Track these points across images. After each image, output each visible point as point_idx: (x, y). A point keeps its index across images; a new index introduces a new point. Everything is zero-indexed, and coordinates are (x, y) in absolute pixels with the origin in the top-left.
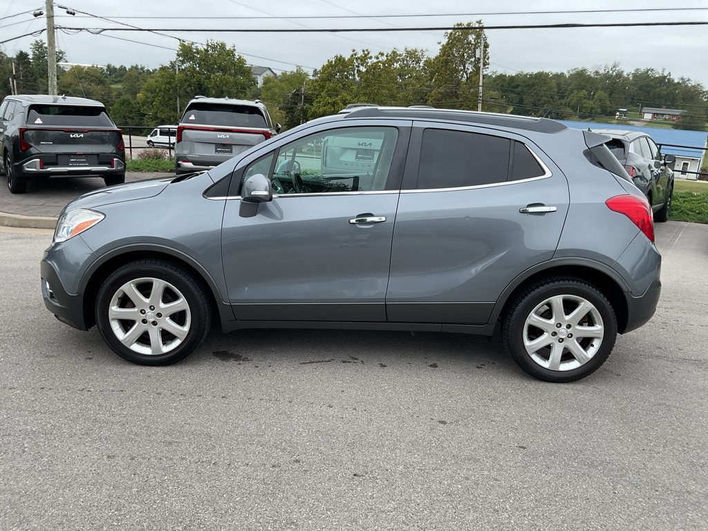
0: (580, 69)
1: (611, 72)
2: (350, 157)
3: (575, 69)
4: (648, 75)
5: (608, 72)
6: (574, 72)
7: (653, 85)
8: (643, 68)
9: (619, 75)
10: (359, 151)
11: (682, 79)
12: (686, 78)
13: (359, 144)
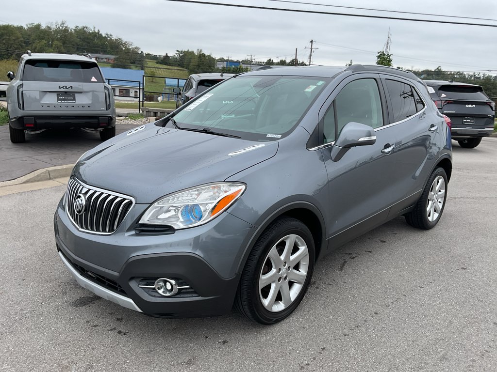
0: (36, 23)
1: (61, 27)
2: (51, 99)
3: (31, 24)
4: (85, 31)
5: (59, 27)
6: (31, 26)
7: (92, 38)
8: (80, 26)
9: (66, 30)
10: (59, 94)
11: (107, 34)
12: (109, 33)
13: (60, 87)
